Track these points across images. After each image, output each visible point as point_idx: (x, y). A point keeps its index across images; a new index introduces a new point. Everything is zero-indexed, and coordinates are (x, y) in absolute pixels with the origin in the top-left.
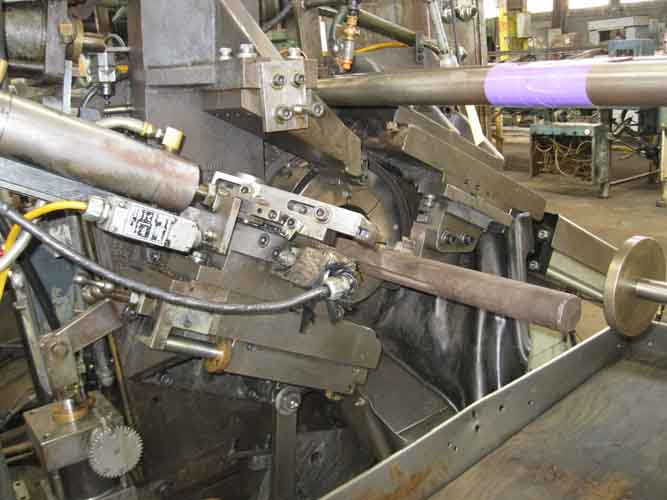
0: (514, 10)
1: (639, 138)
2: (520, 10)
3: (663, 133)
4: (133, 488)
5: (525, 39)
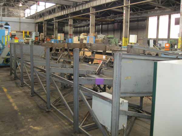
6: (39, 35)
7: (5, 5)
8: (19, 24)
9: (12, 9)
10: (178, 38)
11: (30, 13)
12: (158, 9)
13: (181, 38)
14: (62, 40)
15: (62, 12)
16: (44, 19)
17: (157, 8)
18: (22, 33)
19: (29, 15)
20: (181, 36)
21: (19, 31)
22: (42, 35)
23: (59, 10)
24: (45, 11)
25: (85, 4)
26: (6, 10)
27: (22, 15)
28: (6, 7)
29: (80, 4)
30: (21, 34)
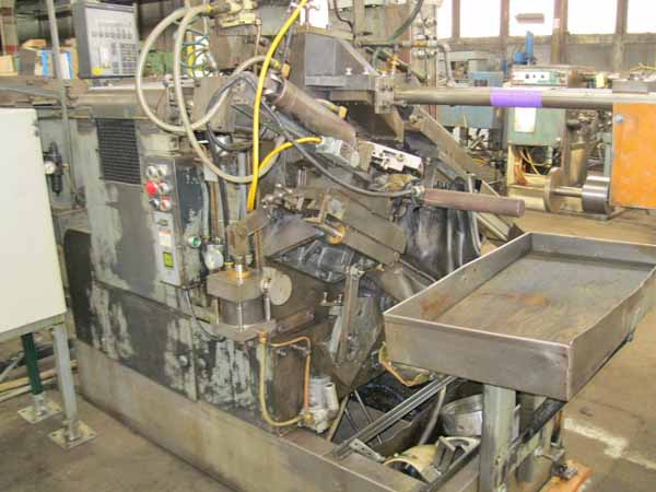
1: (490, 152)
3: (510, 148)
4: (274, 321)
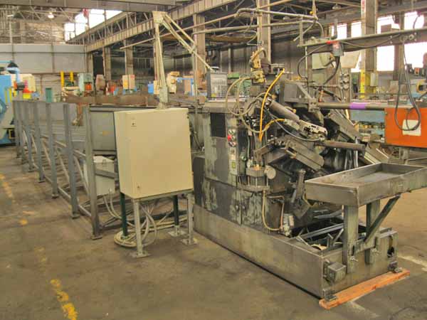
0: (370, 71)
2: (373, 71)
4: (270, 186)
5: (375, 87)
6: (95, 80)
7: (18, 16)
8: (50, 56)
9: (35, 25)
10: (360, 71)
11: (75, 31)
12: (340, 8)
13: (364, 71)
14: (130, 88)
15: (140, 27)
16: (103, 43)
17: (337, 8)
18: (60, 76)
19: (73, 36)
20: (364, 66)
21: (51, 72)
22: (100, 80)
23: (134, 21)
24: (104, 25)
25: (184, 7)
26: (22, 28)
27: (58, 36)
28: (22, 22)
29: (172, 9)
30: (57, 78)
